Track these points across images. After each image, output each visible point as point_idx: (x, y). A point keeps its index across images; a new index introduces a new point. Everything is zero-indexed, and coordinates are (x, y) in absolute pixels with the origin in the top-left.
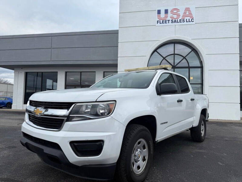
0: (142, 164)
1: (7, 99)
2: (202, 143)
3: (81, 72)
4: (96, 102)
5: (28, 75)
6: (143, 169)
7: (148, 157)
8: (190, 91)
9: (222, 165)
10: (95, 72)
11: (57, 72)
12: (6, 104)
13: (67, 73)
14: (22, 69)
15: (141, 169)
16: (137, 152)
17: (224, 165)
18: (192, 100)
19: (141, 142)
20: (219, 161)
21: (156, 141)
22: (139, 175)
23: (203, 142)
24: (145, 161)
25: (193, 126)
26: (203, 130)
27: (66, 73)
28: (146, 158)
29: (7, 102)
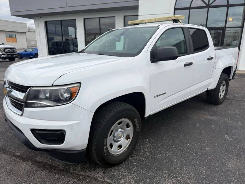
0: (125, 143)
1: (34, 50)
2: (218, 106)
3: (100, 18)
4: (52, 86)
5: (48, 24)
6: (126, 147)
7: (133, 134)
8: (209, 48)
9: (228, 140)
10: (115, 17)
11: (75, 19)
12: (34, 54)
13: (86, 20)
14: (40, 17)
15: (122, 148)
16: (116, 133)
17: (231, 139)
18: (210, 59)
19: (123, 122)
20: (227, 134)
21: (145, 118)
22: (119, 155)
23: (220, 106)
24: (129, 140)
25: (208, 89)
26: (223, 91)
27: (84, 19)
28: (130, 136)
29: (35, 53)
